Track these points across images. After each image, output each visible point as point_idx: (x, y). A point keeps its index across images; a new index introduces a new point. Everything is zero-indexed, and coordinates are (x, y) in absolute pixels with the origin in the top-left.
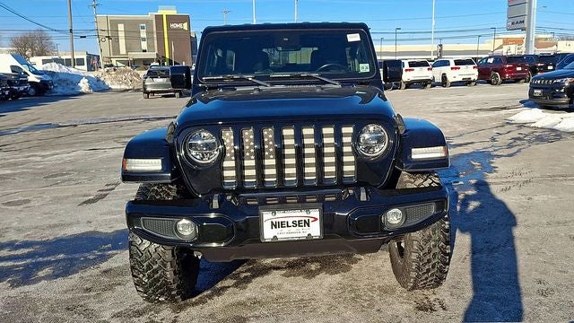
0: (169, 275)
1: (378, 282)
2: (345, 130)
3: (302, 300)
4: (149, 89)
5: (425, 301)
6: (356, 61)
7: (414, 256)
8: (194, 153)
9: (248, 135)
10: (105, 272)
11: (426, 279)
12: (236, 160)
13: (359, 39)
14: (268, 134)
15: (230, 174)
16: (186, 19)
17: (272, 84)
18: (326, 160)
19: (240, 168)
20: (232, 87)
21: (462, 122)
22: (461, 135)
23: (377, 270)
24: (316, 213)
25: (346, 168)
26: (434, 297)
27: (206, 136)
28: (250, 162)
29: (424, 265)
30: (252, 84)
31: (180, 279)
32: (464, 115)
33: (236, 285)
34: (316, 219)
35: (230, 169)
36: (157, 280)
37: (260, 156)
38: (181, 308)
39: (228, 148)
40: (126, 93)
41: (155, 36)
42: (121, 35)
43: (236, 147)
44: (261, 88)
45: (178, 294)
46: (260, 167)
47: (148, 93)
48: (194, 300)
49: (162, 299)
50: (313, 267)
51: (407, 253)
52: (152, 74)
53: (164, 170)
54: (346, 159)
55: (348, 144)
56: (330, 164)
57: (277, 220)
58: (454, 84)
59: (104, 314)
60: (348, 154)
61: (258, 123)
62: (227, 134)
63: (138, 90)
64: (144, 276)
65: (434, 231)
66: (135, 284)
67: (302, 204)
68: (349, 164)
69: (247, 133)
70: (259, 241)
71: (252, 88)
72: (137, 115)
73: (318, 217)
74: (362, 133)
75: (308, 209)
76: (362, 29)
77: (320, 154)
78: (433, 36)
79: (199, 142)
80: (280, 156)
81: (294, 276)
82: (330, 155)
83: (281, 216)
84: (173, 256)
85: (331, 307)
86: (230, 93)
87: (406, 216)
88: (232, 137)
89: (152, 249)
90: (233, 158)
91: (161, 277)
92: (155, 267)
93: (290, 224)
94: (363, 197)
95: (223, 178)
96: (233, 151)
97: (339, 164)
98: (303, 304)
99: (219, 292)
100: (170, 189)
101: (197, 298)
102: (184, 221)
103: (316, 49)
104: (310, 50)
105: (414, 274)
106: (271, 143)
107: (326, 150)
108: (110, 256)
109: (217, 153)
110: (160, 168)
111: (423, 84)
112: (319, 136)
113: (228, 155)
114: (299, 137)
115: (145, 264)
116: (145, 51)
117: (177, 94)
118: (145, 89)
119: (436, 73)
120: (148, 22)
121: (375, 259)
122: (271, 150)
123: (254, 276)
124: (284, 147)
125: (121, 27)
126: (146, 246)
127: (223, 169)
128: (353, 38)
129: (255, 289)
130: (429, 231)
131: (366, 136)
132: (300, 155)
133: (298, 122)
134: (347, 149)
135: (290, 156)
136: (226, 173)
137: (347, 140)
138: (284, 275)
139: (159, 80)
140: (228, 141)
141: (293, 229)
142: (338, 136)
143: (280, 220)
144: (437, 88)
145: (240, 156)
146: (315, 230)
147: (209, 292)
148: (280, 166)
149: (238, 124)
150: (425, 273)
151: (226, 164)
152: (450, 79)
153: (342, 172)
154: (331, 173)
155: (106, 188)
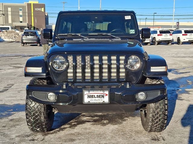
0: (42, 118)
1: (135, 129)
2: (121, 58)
3: (100, 134)
4: (24, 41)
5: (156, 137)
6: (129, 28)
7: (151, 115)
8: (55, 66)
9: (79, 58)
10: (11, 120)
11: (156, 126)
12: (73, 69)
13: (131, 19)
14: (88, 58)
15: (70, 75)
16: (43, 6)
17: (90, 38)
18: (112, 70)
19: (75, 73)
20: (71, 39)
21: (185, 62)
22: (184, 68)
23: (135, 124)
24: (107, 92)
25: (121, 74)
26: (160, 135)
27: (61, 59)
28: (79, 70)
29: (155, 119)
30: (80, 38)
31: (47, 121)
32: (187, 59)
33: (70, 127)
34: (107, 95)
35: (71, 73)
36: (37, 120)
37: (84, 68)
38: (46, 135)
39: (70, 64)
40: (12, 43)
41: (27, 14)
42: (10, 13)
43: (74, 64)
44: (84, 39)
45: (45, 128)
46: (84, 72)
47: (24, 43)
48: (51, 132)
49: (38, 129)
50: (105, 122)
51: (148, 114)
52: (26, 34)
53: (43, 72)
54: (121, 70)
55: (122, 64)
56: (114, 72)
57: (90, 94)
58: (184, 43)
59: (13, 135)
60: (122, 68)
61: (83, 53)
62: (70, 58)
63: (18, 42)
64: (32, 118)
65: (160, 104)
66: (27, 122)
67: (101, 88)
68: (123, 72)
69: (78, 58)
70: (82, 104)
71: (80, 39)
72: (19, 54)
73: (108, 94)
74: (129, 59)
75: (103, 90)
76: (132, 14)
77: (110, 68)
78: (173, 17)
79: (58, 61)
80: (92, 68)
81: (96, 125)
82: (114, 68)
83: (92, 93)
84: (44, 110)
85: (112, 137)
86: (70, 41)
87: (147, 96)
88: (72, 59)
89: (36, 106)
90: (72, 68)
91: (39, 119)
92: (36, 114)
93: (96, 96)
94: (128, 86)
95: (67, 77)
96: (72, 65)
97: (118, 72)
98: (100, 135)
99: (62, 129)
100: (44, 81)
101: (53, 131)
102: (51, 94)
103: (110, 22)
104: (107, 23)
105: (150, 124)
106: (89, 62)
107: (112, 66)
108: (13, 114)
109: (65, 66)
110: (41, 71)
111: (167, 42)
112: (109, 60)
113: (70, 67)
114: (101, 60)
115: (32, 113)
116: (21, 22)
117: (39, 45)
118: (22, 41)
119: (174, 37)
120: (23, 7)
121: (134, 120)
122: (89, 65)
123: (78, 124)
124: (94, 64)
125: (9, 9)
126: (33, 105)
127: (68, 73)
128: (128, 18)
129: (79, 129)
130: (158, 104)
131: (131, 61)
132: (101, 68)
133: (101, 54)
134: (122, 66)
135: (97, 68)
136: (69, 75)
137: (122, 62)
138: (92, 124)
139: (30, 37)
140: (70, 61)
141: (97, 99)
142: (118, 60)
143: (92, 94)
144: (175, 45)
145: (75, 67)
146: (106, 99)
147: (58, 129)
148: (92, 72)
149: (75, 54)
150: (155, 124)
151: (69, 71)
152: (182, 40)
153: (119, 76)
154: (114, 76)
155: (8, 86)
